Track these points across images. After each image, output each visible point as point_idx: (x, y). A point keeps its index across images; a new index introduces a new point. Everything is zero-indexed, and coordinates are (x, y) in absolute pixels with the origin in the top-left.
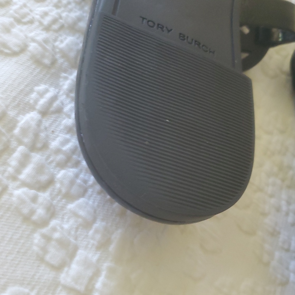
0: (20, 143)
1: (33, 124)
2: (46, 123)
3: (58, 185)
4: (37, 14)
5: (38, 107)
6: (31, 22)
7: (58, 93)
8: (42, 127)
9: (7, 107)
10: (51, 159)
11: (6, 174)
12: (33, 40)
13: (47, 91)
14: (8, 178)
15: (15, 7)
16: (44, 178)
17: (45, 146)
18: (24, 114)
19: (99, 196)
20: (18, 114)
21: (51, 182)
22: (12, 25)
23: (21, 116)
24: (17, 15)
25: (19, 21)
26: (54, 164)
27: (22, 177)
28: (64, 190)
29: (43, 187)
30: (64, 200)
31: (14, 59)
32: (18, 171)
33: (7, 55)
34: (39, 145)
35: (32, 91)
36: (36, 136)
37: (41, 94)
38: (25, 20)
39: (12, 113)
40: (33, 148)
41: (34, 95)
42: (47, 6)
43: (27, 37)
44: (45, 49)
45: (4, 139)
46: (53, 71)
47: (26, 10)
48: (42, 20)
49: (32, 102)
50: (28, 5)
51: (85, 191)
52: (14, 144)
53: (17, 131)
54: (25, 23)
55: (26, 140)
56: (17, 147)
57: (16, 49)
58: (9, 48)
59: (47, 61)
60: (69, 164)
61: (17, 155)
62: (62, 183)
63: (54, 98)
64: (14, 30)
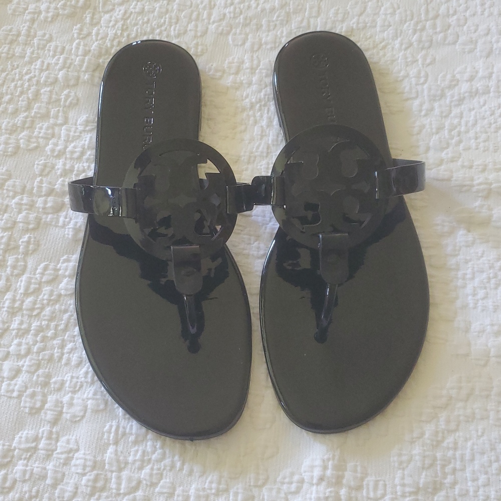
0: (112, 472)
1: (113, 456)
2: (120, 449)
3: (144, 482)
4: (82, 378)
5: (111, 442)
6: (81, 386)
7: (119, 421)
8: (119, 453)
9: (95, 457)
10: (133, 469)
11: (113, 495)
12: (88, 399)
13: (111, 426)
14: (115, 497)
15: (67, 384)
16: (134, 484)
17: (126, 463)
18: (106, 453)
19: (171, 473)
20: (103, 455)
21: (139, 482)
22: (72, 398)
23: (105, 455)
24: (71, 389)
25: (74, 392)
26: (136, 470)
27: (122, 491)
28: (149, 483)
29: (136, 488)
30: (152, 489)
31: (85, 420)
32: (118, 489)
33: (79, 421)
34: (123, 466)
35: (103, 434)
36: (118, 461)
37: (109, 432)
38: (77, 388)
39: (99, 459)
40: (120, 470)
41: (105, 437)
42: (85, 365)
43: (83, 400)
44: (97, 399)
45: (103, 476)
46: (108, 409)
47: (75, 380)
48: (86, 380)
49: (106, 441)
50: (74, 375)
51: (162, 474)
52: (109, 474)
53: (107, 467)
54: (79, 390)
55: (114, 468)
56: (112, 475)
57: (81, 414)
58: (78, 417)
59: (102, 407)
60: (145, 464)
61: (113, 480)
62: (145, 479)
63: (118, 427)
64: (75, 401)
